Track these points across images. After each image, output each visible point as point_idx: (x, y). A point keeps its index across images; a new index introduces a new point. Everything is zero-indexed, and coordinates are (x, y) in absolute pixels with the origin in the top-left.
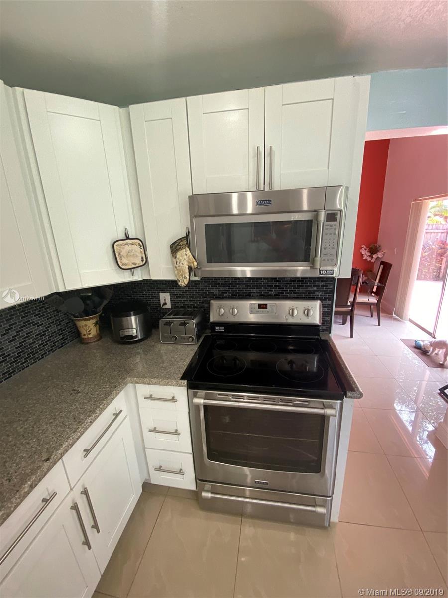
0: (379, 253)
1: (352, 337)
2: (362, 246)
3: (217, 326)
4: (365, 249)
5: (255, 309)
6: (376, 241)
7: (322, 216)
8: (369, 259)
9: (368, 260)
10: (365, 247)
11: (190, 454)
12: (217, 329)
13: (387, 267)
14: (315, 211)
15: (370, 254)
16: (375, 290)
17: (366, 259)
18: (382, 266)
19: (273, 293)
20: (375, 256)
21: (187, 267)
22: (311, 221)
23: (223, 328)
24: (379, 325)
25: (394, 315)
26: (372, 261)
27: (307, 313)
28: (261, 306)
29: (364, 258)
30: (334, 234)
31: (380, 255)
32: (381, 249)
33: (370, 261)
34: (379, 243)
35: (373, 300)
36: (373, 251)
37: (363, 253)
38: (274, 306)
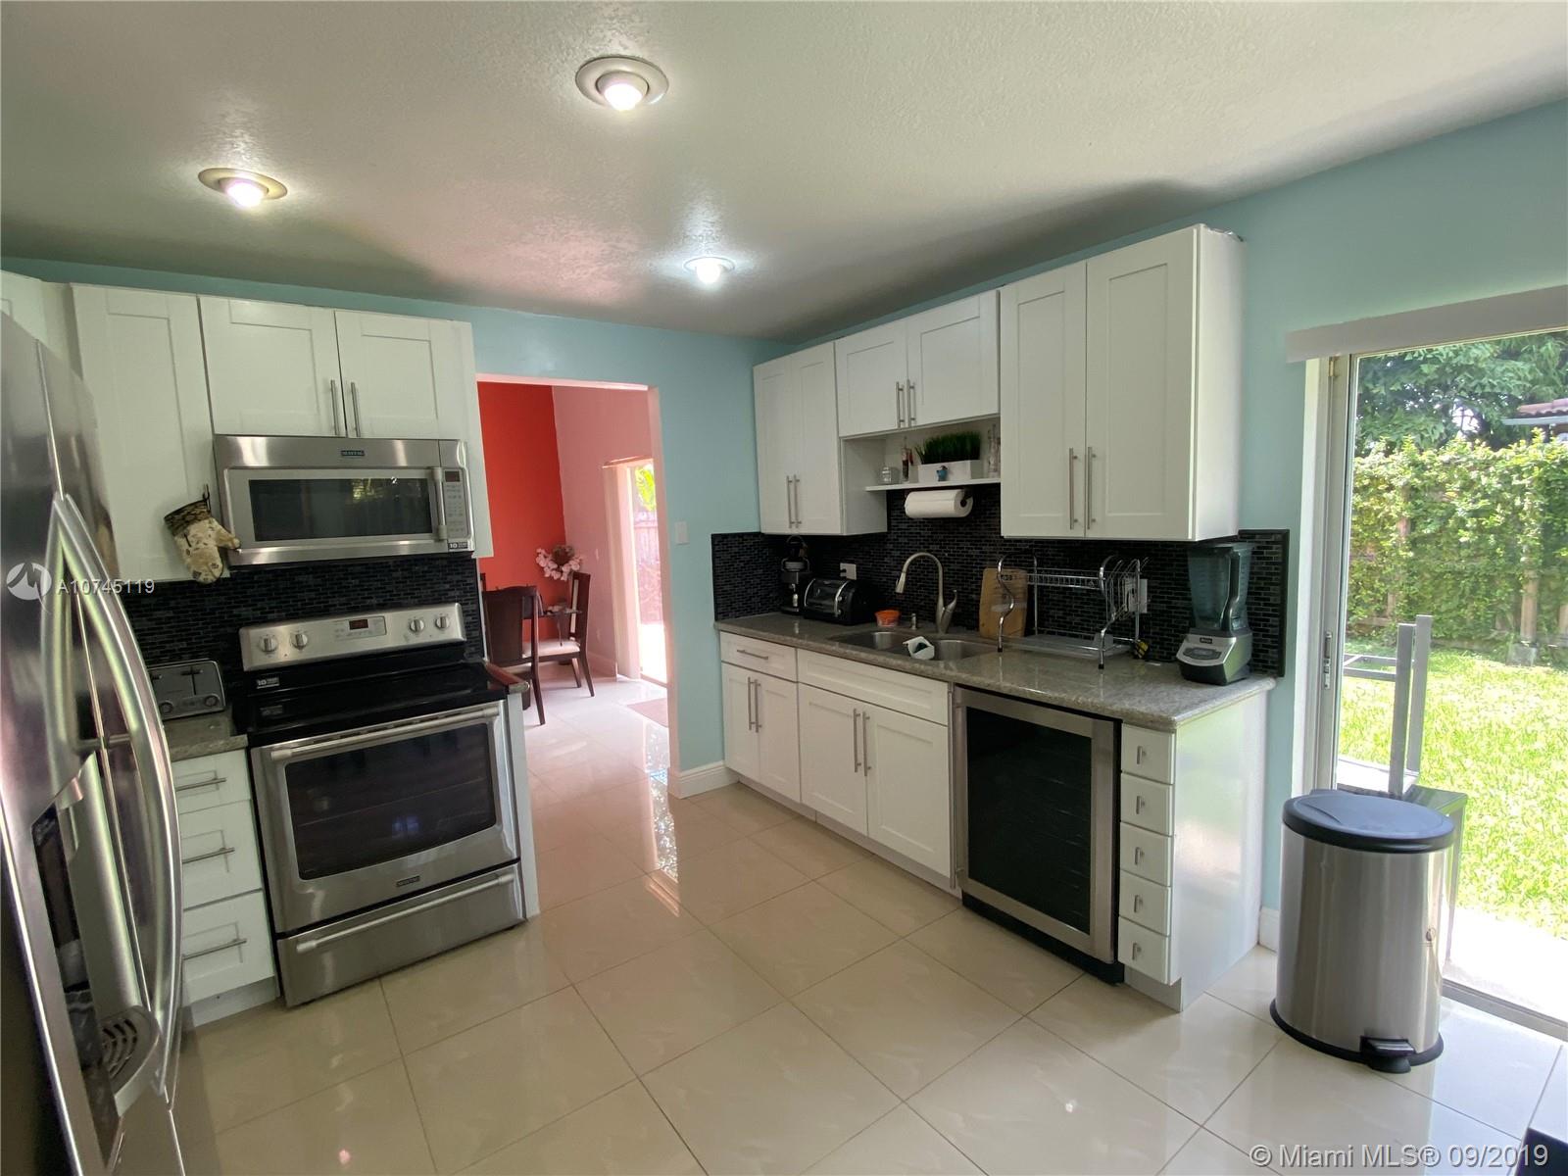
0: (571, 562)
1: (542, 721)
2: (539, 550)
3: (261, 678)
4: (545, 557)
5: (342, 630)
6: (563, 540)
7: (440, 475)
8: (556, 576)
9: (555, 578)
10: (543, 552)
11: (260, 890)
12: (262, 683)
13: (582, 579)
14: (429, 468)
15: (555, 566)
16: (573, 630)
17: (551, 577)
18: (577, 582)
19: (374, 601)
20: (565, 569)
21: (216, 548)
22: (426, 480)
23: (275, 679)
24: (592, 695)
25: (618, 676)
26: (562, 579)
27: (441, 626)
28: (354, 625)
29: (547, 575)
30: (460, 497)
31: (574, 565)
32: (573, 555)
33: (559, 579)
34: (568, 543)
35: (571, 647)
36: (561, 558)
37: (542, 564)
38: (380, 621)
